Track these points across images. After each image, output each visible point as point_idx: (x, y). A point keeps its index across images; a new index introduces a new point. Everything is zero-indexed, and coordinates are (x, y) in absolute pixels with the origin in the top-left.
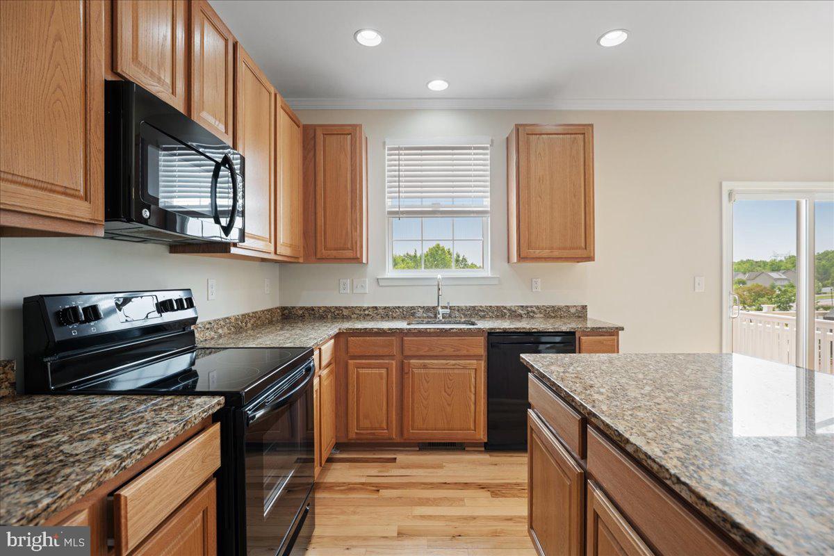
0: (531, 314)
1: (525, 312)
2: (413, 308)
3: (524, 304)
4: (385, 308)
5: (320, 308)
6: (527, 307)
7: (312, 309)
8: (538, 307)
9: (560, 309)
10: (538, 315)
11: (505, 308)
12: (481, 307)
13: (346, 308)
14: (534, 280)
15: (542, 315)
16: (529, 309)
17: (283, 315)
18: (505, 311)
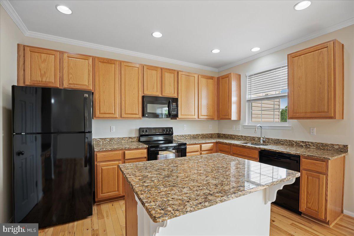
0: (308, 146)
1: (305, 145)
2: (254, 137)
3: (304, 141)
4: (245, 136)
5: (227, 134)
6: (306, 142)
7: (225, 135)
8: (312, 143)
9: (327, 145)
10: (312, 147)
11: (294, 141)
12: (281, 139)
13: (233, 135)
14: (311, 128)
15: (314, 147)
16: (307, 143)
17: (218, 136)
18: (293, 143)
